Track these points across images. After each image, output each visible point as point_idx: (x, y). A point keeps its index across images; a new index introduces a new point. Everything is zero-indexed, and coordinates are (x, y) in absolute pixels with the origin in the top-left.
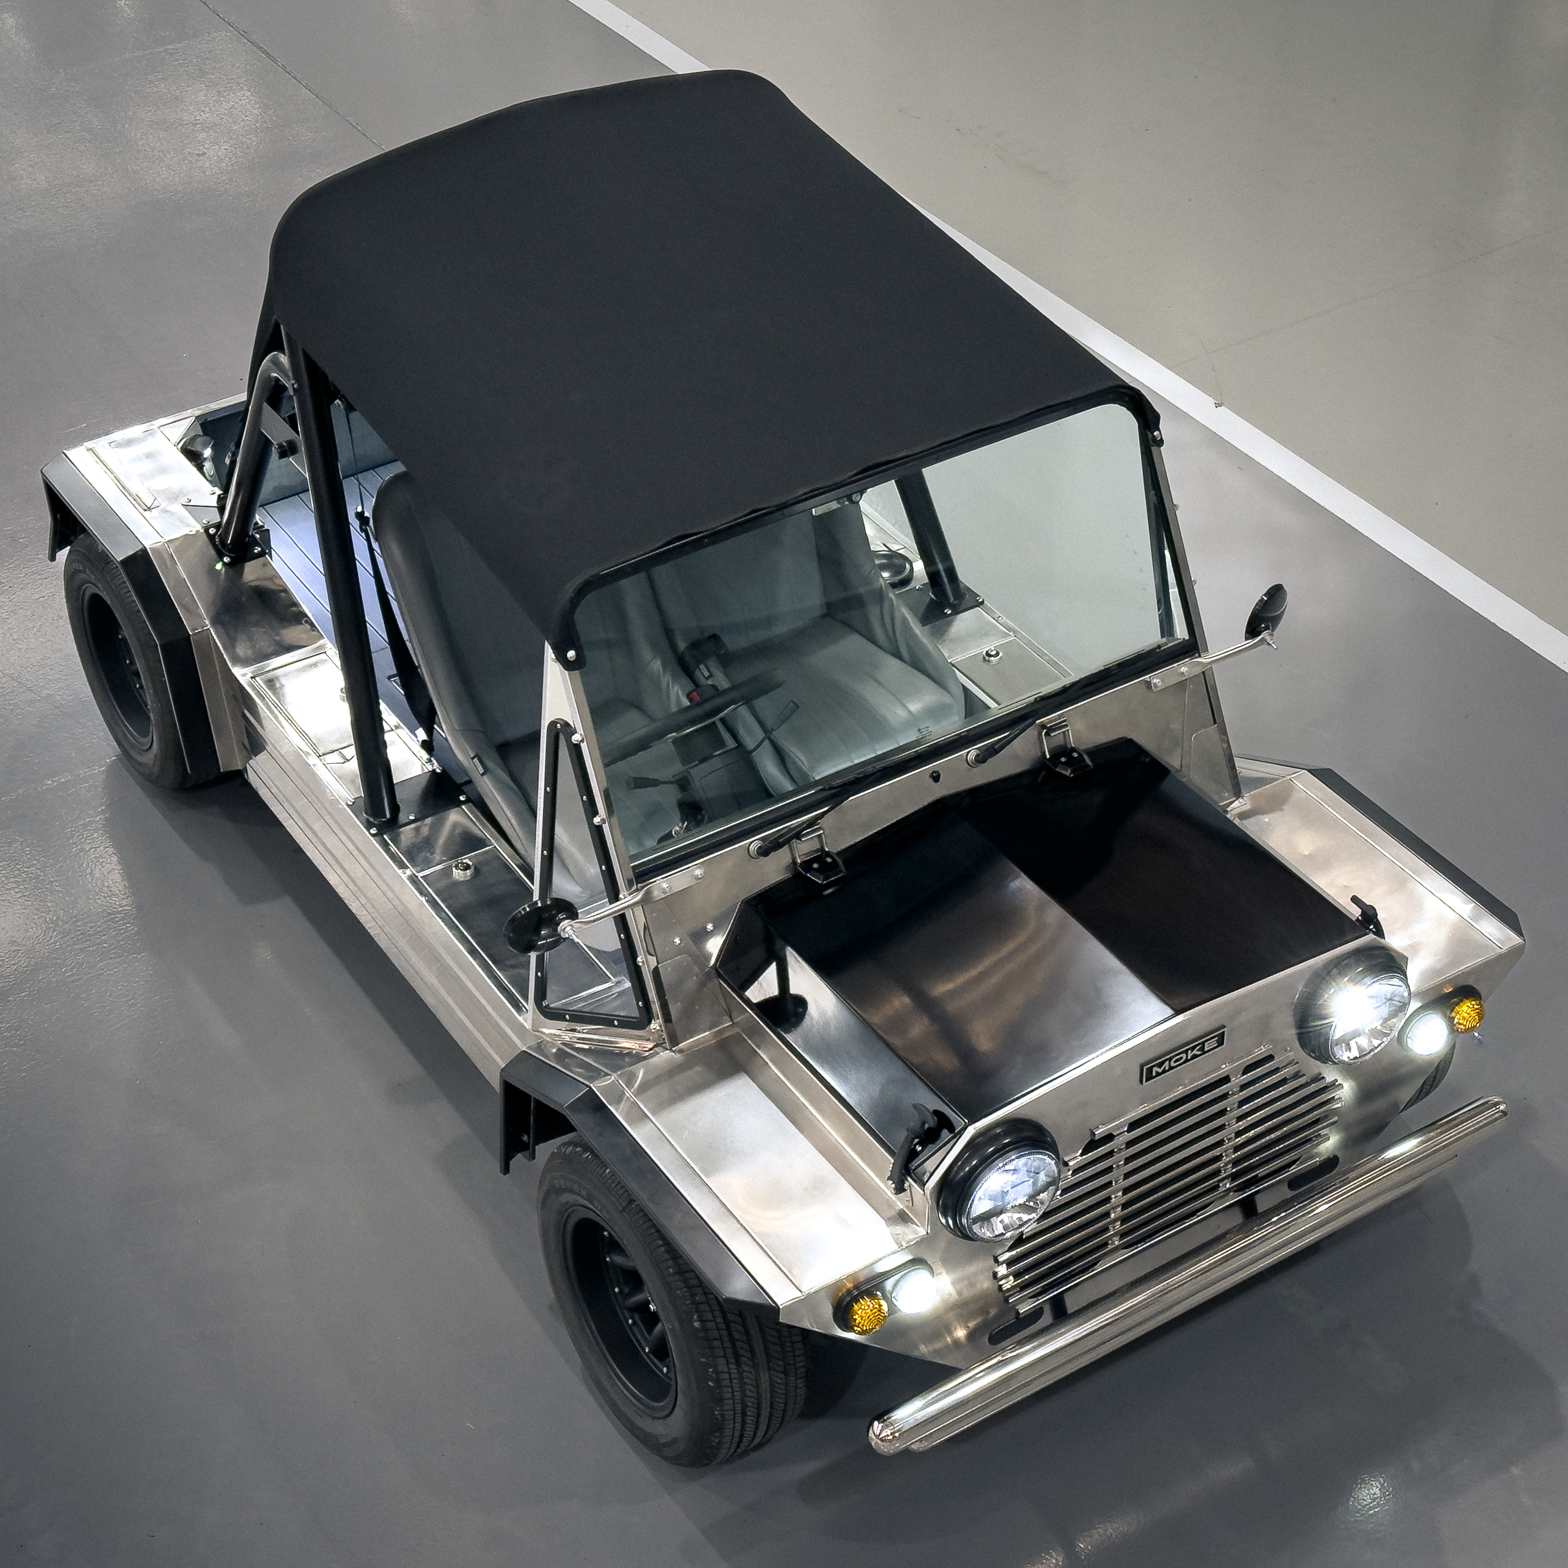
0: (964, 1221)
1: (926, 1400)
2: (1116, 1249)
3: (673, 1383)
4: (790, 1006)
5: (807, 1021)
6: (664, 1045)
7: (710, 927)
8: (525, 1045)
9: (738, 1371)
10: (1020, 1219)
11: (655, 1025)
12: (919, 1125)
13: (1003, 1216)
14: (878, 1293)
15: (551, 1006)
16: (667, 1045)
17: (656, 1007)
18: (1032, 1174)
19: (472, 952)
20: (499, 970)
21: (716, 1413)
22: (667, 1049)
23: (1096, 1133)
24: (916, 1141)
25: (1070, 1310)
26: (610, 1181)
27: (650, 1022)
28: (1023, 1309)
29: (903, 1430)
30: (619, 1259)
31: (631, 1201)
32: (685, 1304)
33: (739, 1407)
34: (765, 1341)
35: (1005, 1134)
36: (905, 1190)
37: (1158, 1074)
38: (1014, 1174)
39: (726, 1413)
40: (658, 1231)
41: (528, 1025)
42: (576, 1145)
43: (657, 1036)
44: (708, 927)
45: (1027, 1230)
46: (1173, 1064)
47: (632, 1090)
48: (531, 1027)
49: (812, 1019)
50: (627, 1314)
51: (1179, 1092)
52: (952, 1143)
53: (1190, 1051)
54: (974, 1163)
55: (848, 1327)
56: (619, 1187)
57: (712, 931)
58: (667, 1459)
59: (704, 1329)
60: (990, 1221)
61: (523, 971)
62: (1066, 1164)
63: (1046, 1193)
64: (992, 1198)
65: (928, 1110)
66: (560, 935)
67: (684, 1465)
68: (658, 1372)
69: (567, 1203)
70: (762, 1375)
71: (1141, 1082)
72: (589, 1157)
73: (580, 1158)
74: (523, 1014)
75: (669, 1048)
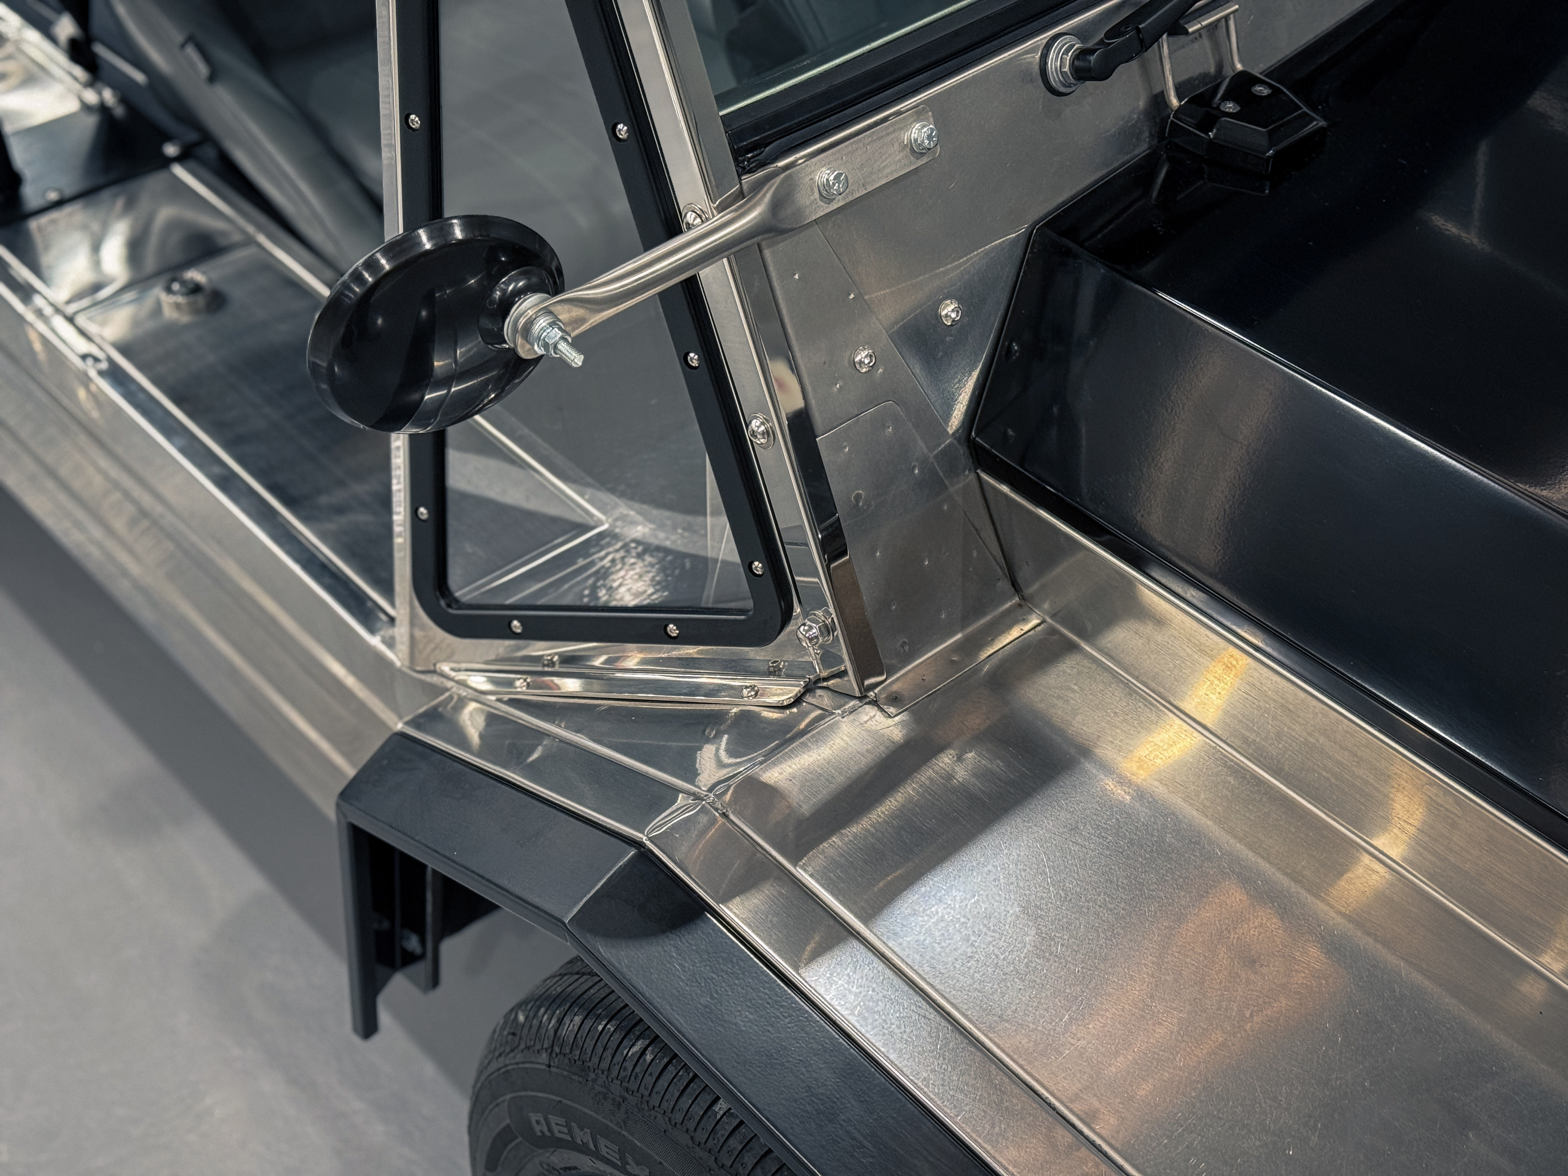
7: (949, 310)
8: (400, 717)
11: (806, 626)
15: (470, 597)
16: (851, 682)
22: (854, 699)
27: (785, 619)
41: (397, 658)
43: (815, 658)
44: (945, 312)
48: (407, 663)
57: (954, 324)
66: (513, 350)
72: (649, 1057)
73: (618, 1058)
74: (379, 630)
75: (858, 694)
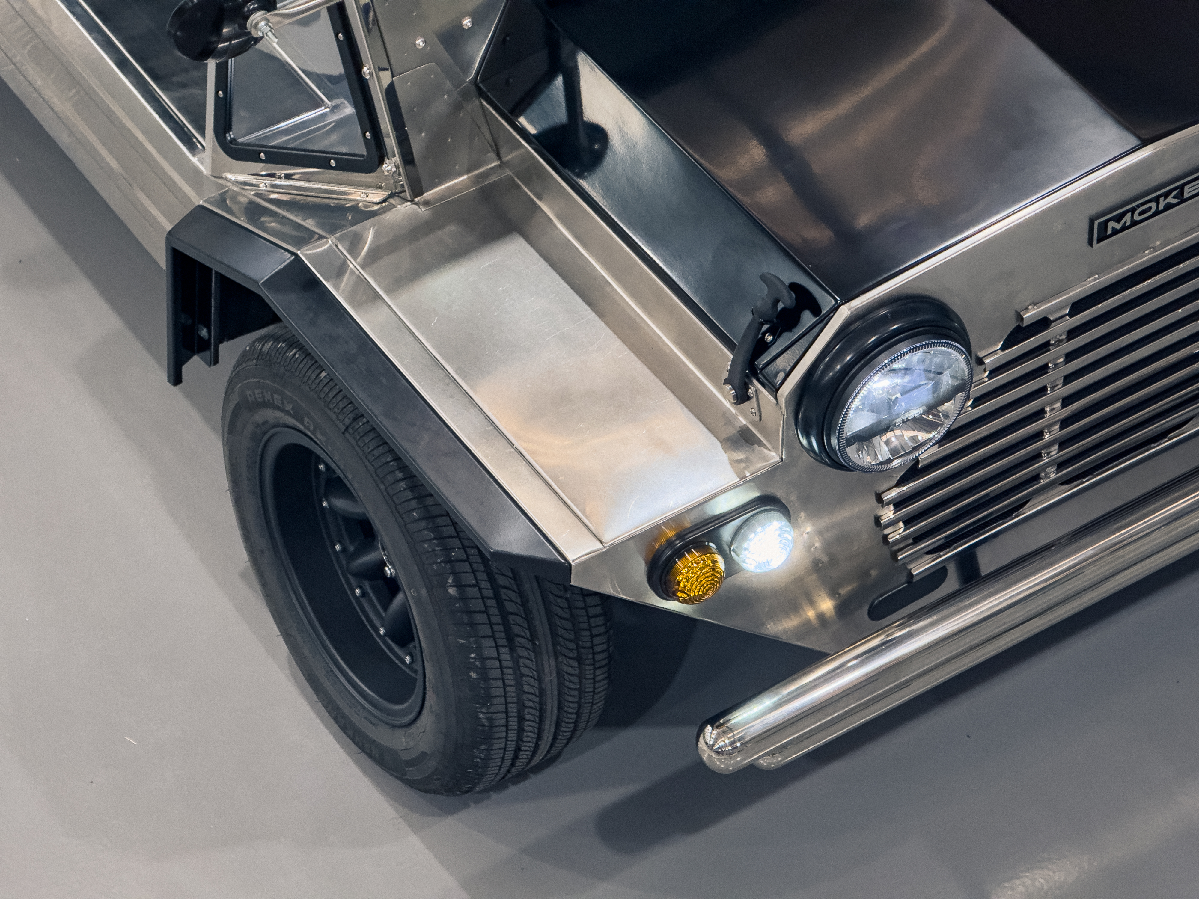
0: (834, 442)
1: (780, 696)
2: (1052, 485)
3: (419, 678)
4: (583, 139)
5: (609, 159)
6: (402, 195)
7: (467, 22)
8: (202, 197)
9: (512, 657)
10: (914, 439)
11: (388, 167)
12: (770, 302)
13: (889, 435)
14: (711, 544)
15: (240, 140)
16: (408, 195)
17: (391, 142)
18: (932, 375)
19: (122, 63)
20: (162, 89)
21: (482, 716)
22: (407, 201)
23: (1024, 317)
24: (765, 327)
25: (985, 569)
26: (326, 389)
27: (381, 162)
28: (919, 568)
29: (747, 739)
30: (340, 503)
31: (358, 417)
32: (437, 563)
33: (513, 710)
34: (549, 614)
35: (894, 317)
36: (749, 398)
37: (1115, 232)
38: (905, 374)
39: (495, 716)
40: (397, 459)
41: (205, 170)
42: (276, 339)
43: (392, 181)
44: (465, 23)
45: (925, 456)
46: (1137, 217)
47: (358, 260)
48: (210, 173)
49: (615, 154)
50: (352, 579)
51: (1147, 257)
52: (816, 330)
53: (1162, 199)
54: (849, 358)
55: (668, 593)
56: (339, 397)
57: (469, 29)
58: (411, 784)
59: (463, 598)
60: (871, 443)
61: (195, 91)
62: (980, 361)
63: (952, 401)
64: (873, 409)
65: (782, 282)
66: (250, 33)
67: (435, 792)
68: (397, 662)
69: (265, 422)
70: (545, 663)
71: (1091, 243)
72: (297, 356)
73: (284, 357)
74: (198, 154)
75: (409, 199)
